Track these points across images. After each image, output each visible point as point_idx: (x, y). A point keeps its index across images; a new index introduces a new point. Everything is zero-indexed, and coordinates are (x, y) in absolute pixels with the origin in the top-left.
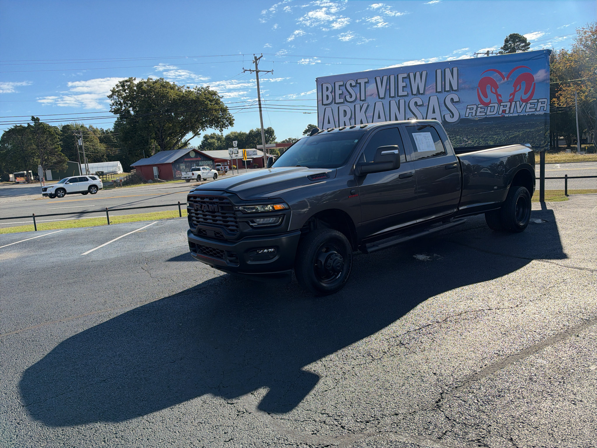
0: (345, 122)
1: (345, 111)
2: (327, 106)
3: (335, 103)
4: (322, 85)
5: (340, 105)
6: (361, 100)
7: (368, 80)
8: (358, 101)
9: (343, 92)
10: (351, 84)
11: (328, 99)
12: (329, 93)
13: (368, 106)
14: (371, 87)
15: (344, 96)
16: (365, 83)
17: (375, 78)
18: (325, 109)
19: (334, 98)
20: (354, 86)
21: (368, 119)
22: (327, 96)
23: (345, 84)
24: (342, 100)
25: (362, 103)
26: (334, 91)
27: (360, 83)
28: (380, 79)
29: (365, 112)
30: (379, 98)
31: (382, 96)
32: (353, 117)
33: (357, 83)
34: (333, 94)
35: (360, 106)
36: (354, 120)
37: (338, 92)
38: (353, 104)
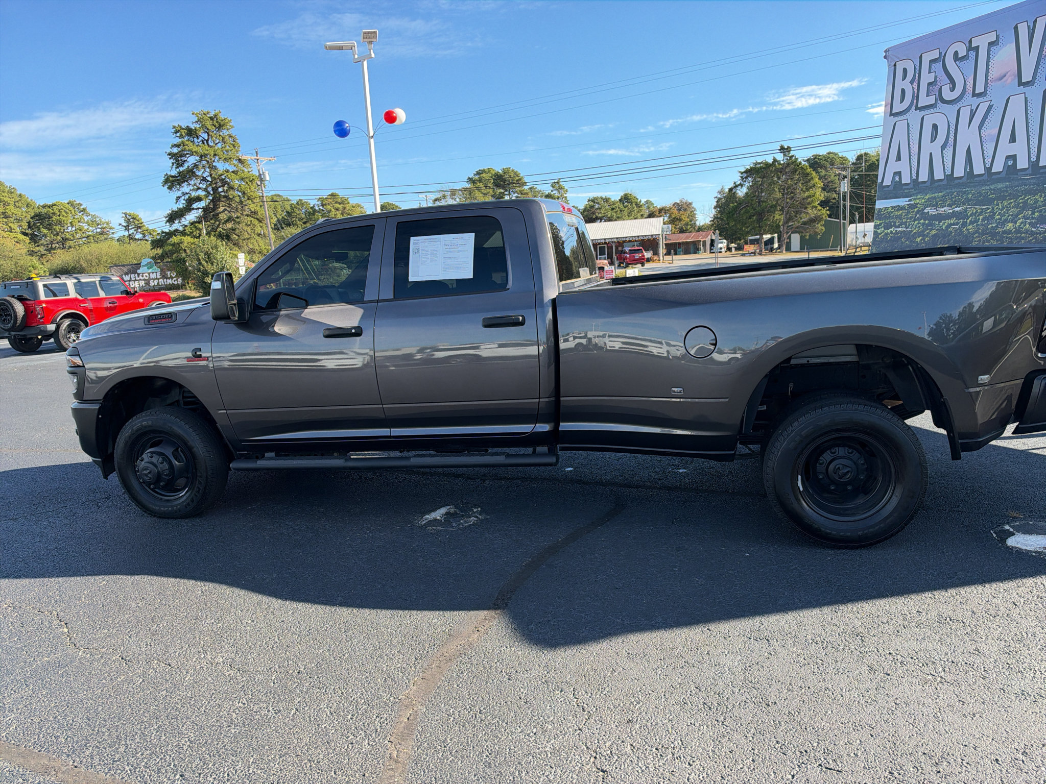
0: (931, 154)
1: (935, 127)
2: (900, 118)
3: (917, 108)
4: (895, 65)
5: (926, 112)
6: (974, 95)
7: (998, 37)
8: (969, 99)
9: (936, 77)
10: (956, 53)
11: (902, 100)
12: (906, 85)
13: (990, 107)
14: (1005, 55)
15: (936, 88)
16: (991, 44)
17: (1016, 28)
18: (895, 124)
19: (916, 97)
20: (963, 58)
21: (984, 145)
22: (903, 91)
23: (943, 54)
24: (931, 100)
25: (976, 101)
26: (916, 78)
27: (977, 49)
28: (1029, 27)
29: (980, 128)
30: (1020, 84)
31: (1027, 77)
32: (952, 141)
33: (970, 48)
34: (915, 84)
35: (972, 110)
36: (952, 148)
37: (926, 78)
38: (955, 108)
